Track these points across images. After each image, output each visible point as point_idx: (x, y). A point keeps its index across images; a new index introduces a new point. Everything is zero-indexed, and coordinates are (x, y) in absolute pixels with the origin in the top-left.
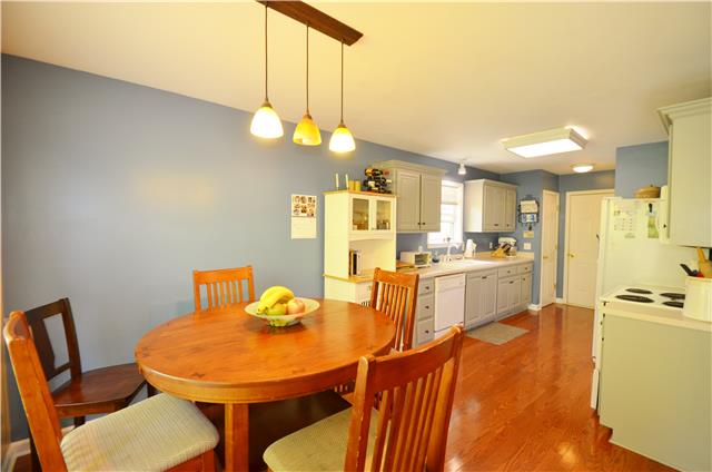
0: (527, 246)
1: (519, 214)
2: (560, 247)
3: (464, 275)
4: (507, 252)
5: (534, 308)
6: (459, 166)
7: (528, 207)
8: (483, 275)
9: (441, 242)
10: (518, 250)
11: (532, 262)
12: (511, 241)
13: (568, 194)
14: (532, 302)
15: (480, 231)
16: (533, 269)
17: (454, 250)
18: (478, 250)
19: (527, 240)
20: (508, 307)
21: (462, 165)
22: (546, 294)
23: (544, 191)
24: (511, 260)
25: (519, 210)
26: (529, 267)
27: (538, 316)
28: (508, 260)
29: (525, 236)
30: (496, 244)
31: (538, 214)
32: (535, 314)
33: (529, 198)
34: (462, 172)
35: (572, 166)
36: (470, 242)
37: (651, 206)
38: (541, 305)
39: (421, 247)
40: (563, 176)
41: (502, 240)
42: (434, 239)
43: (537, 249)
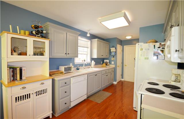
0: (113, 63)
1: (110, 52)
2: (123, 63)
3: (87, 75)
4: (106, 65)
5: (115, 83)
6: (87, 33)
7: (113, 50)
8: (96, 74)
9: (82, 62)
10: (110, 64)
11: (114, 68)
12: (108, 61)
13: (125, 46)
14: (114, 81)
15: (96, 58)
16: (115, 70)
17: (86, 65)
18: (96, 64)
19: (113, 61)
20: (106, 84)
21: (88, 33)
22: (119, 78)
23: (118, 45)
24: (108, 67)
25: (110, 51)
26: (113, 70)
27: (116, 85)
28: (107, 67)
29: (112, 59)
30: (103, 62)
31: (116, 52)
32: (115, 85)
33: (113, 47)
34: (88, 35)
35: (126, 36)
36: (93, 61)
37: (154, 46)
38: (117, 82)
39: (71, 64)
40: (123, 41)
41: (105, 61)
42: (77, 61)
43: (116, 64)
